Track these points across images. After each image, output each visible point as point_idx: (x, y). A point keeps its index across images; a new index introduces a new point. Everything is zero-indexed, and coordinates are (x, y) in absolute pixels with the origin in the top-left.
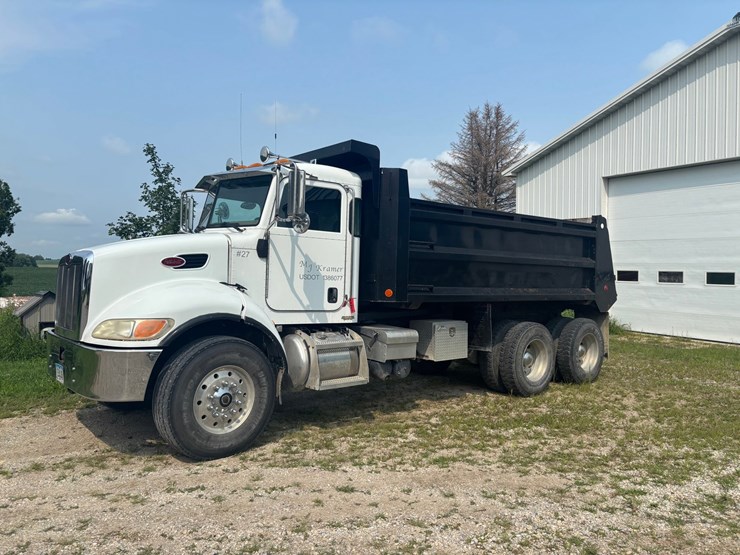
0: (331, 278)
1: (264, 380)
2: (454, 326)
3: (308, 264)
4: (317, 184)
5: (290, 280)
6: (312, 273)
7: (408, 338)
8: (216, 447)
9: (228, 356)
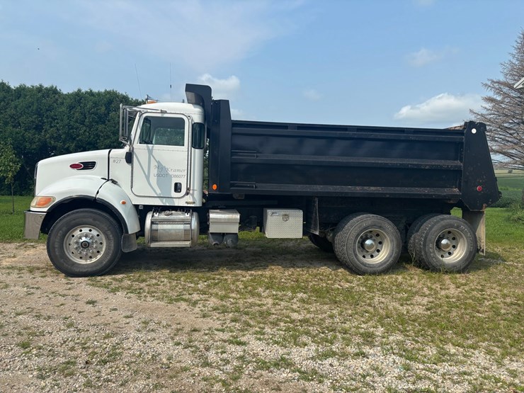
0: (176, 176)
1: (111, 236)
2: (287, 213)
3: (160, 167)
4: (166, 115)
5: (148, 177)
6: (163, 172)
7: (229, 219)
8: (77, 270)
9: (84, 220)
